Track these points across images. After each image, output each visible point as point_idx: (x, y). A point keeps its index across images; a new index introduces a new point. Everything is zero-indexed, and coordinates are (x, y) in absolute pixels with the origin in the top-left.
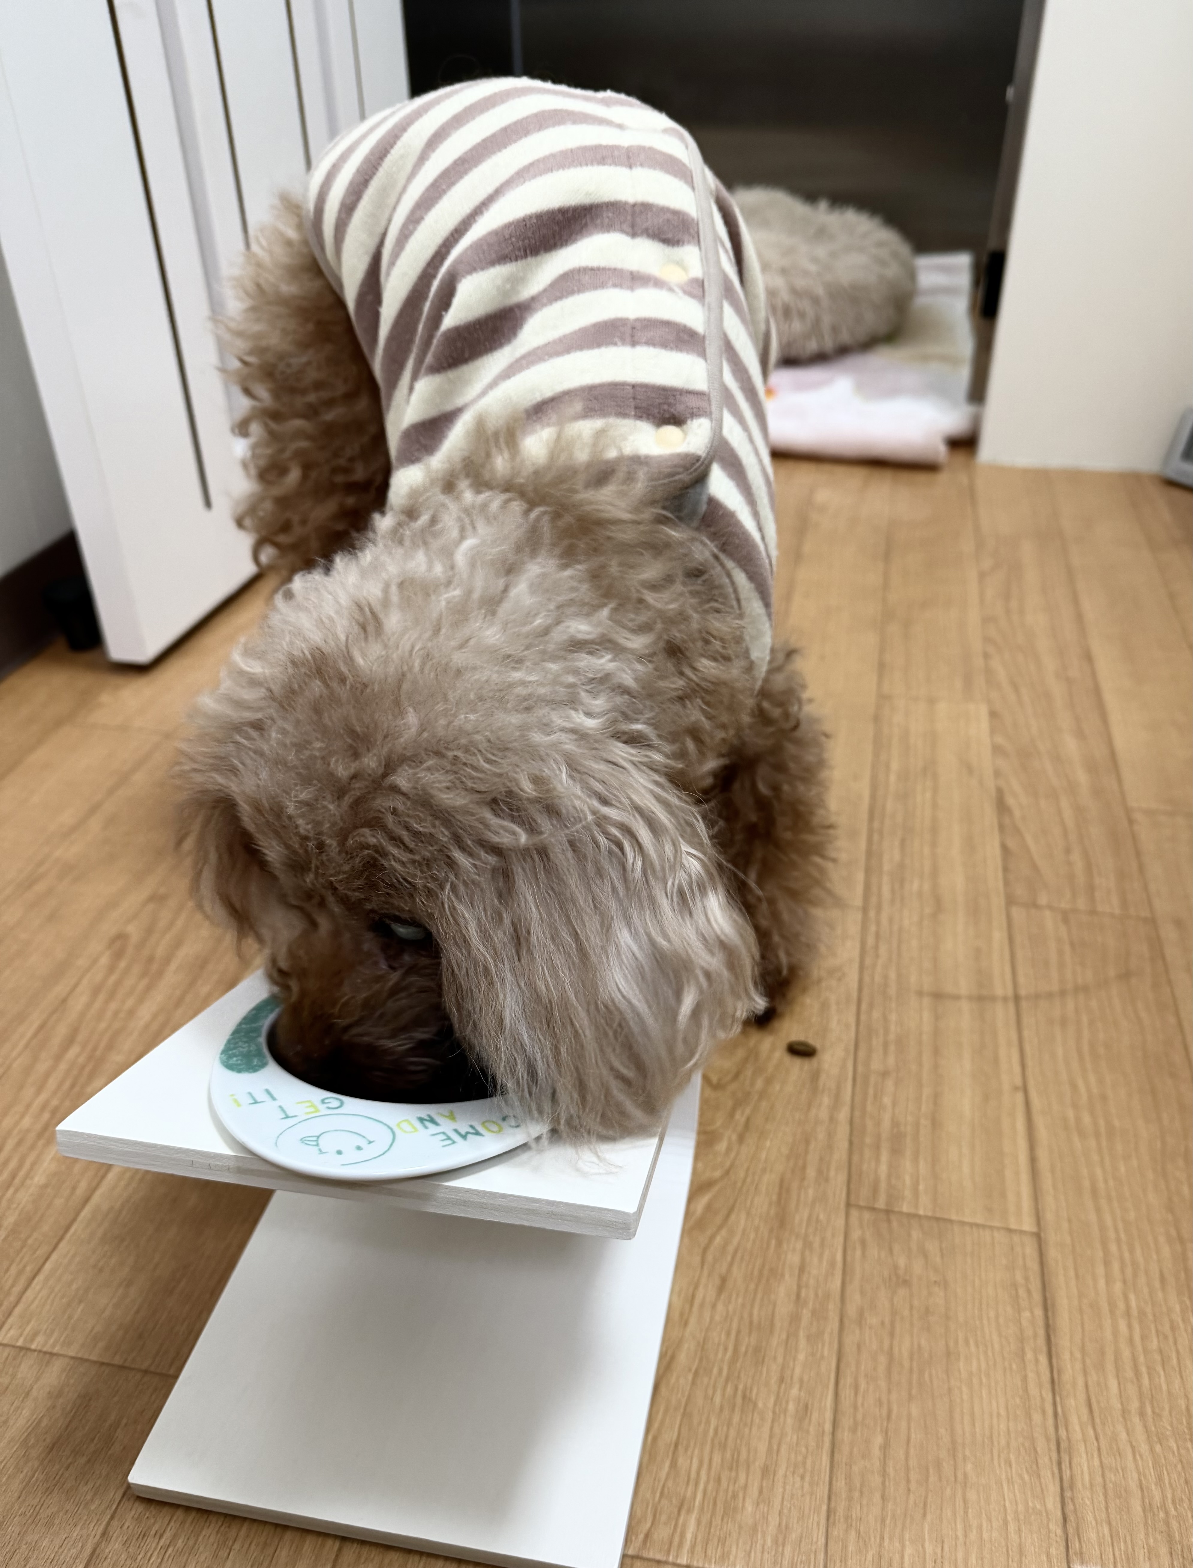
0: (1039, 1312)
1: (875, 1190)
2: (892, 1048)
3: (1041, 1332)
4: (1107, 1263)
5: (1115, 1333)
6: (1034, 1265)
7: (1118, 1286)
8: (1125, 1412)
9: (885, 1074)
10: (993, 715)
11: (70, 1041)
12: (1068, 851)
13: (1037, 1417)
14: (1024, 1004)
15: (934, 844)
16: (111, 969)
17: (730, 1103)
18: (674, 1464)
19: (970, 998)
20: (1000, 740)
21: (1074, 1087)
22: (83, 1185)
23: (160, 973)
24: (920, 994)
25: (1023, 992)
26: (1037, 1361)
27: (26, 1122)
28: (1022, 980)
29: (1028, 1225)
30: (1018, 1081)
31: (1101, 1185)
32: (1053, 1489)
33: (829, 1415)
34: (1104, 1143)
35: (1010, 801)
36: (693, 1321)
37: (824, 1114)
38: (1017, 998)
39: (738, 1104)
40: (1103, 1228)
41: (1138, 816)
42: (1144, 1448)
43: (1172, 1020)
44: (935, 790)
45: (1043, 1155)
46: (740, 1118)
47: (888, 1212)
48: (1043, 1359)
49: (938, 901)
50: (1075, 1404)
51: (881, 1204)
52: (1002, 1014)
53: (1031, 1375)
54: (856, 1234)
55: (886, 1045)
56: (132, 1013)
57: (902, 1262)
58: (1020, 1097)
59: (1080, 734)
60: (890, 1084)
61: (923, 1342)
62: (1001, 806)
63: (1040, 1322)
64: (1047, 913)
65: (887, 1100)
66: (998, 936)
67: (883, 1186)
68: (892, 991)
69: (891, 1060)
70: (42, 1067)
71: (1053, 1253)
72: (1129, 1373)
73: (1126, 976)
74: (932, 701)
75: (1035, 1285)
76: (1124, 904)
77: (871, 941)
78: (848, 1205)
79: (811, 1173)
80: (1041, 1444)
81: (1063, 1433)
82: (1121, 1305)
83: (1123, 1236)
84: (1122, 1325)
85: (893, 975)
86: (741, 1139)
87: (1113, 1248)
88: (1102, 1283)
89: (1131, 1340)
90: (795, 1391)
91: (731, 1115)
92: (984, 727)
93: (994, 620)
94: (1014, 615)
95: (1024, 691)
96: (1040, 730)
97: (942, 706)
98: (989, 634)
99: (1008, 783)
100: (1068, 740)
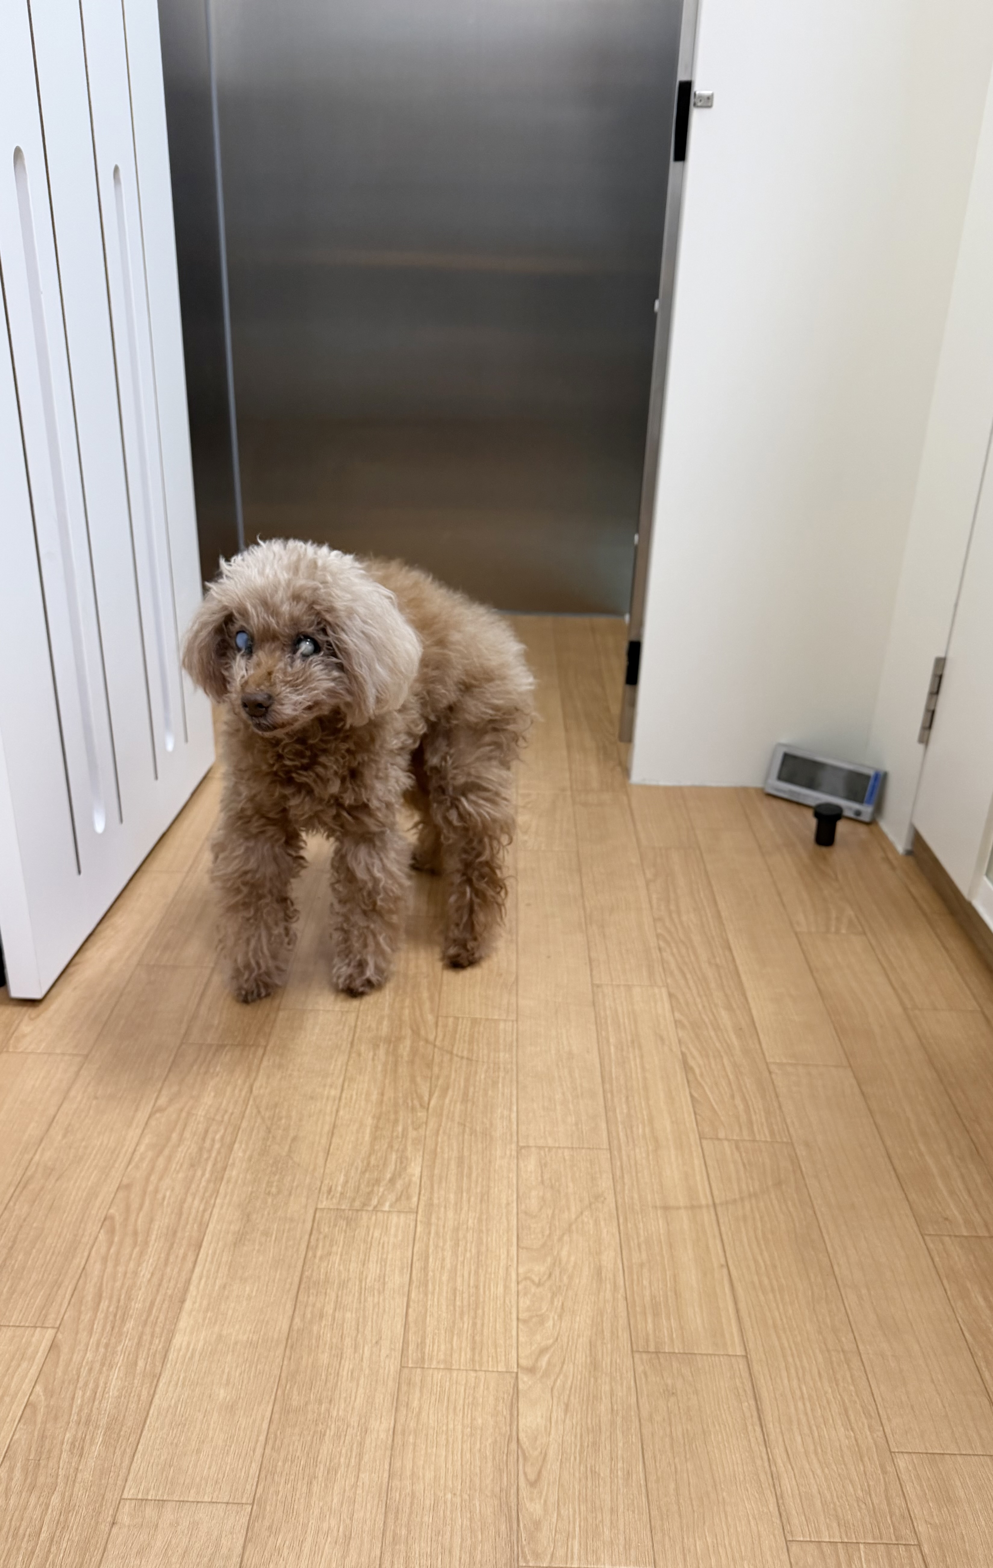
0: (752, 1402)
1: (647, 1341)
2: (643, 1247)
3: (755, 1414)
4: (787, 1369)
5: (796, 1409)
6: (746, 1375)
7: (795, 1383)
8: (806, 1453)
9: (642, 1265)
10: (670, 995)
11: (99, 1297)
12: (733, 1097)
13: (759, 1462)
14: (719, 1209)
15: (647, 1099)
16: (110, 1243)
17: (549, 1295)
18: (559, 1514)
19: (686, 1208)
20: (678, 1015)
21: (756, 1261)
22: (144, 1393)
23: (146, 1243)
24: (655, 1207)
25: (717, 1201)
26: (755, 1430)
27: (89, 1356)
28: (716, 1193)
29: (740, 1351)
30: (723, 1261)
31: (779, 1322)
32: (772, 1501)
33: (642, 1475)
34: (778, 1296)
35: (692, 1063)
36: (553, 1432)
37: (608, 1295)
38: (714, 1205)
39: (554, 1295)
40: (782, 1349)
41: (773, 1068)
42: (819, 1472)
43: (810, 1212)
44: (642, 1057)
45: (742, 1306)
46: (558, 1303)
47: (657, 1353)
48: (758, 1429)
49: (656, 1140)
50: (779, 1453)
51: (652, 1348)
52: (707, 1217)
53: (753, 1440)
54: (640, 1369)
55: (639, 1245)
56: (135, 1273)
57: (669, 1382)
58: (725, 1271)
59: (729, 1008)
60: (645, 1270)
61: (689, 1428)
62: (687, 1068)
63: (754, 1408)
64: (726, 1143)
65: (646, 1283)
66: (697, 1162)
67: (651, 1337)
68: (637, 1207)
69: (644, 1256)
70: (86, 1317)
71: (756, 1367)
72: (806, 1431)
73: (778, 1184)
74: (629, 988)
75: (748, 1387)
76: (772, 1133)
77: (618, 1173)
78: (632, 1351)
79: (607, 1334)
80: (762, 1477)
81: (774, 1468)
82: (798, 1393)
83: (795, 1352)
84: (800, 1404)
85: (636, 1196)
86: (560, 1317)
87: (790, 1360)
88: (786, 1381)
89: (806, 1414)
90: (620, 1465)
91: (552, 1302)
92: (667, 1006)
93: (660, 919)
94: (674, 916)
95: (689, 976)
96: (704, 1007)
97: (636, 991)
98: (659, 931)
99: (688, 1048)
100: (724, 1014)
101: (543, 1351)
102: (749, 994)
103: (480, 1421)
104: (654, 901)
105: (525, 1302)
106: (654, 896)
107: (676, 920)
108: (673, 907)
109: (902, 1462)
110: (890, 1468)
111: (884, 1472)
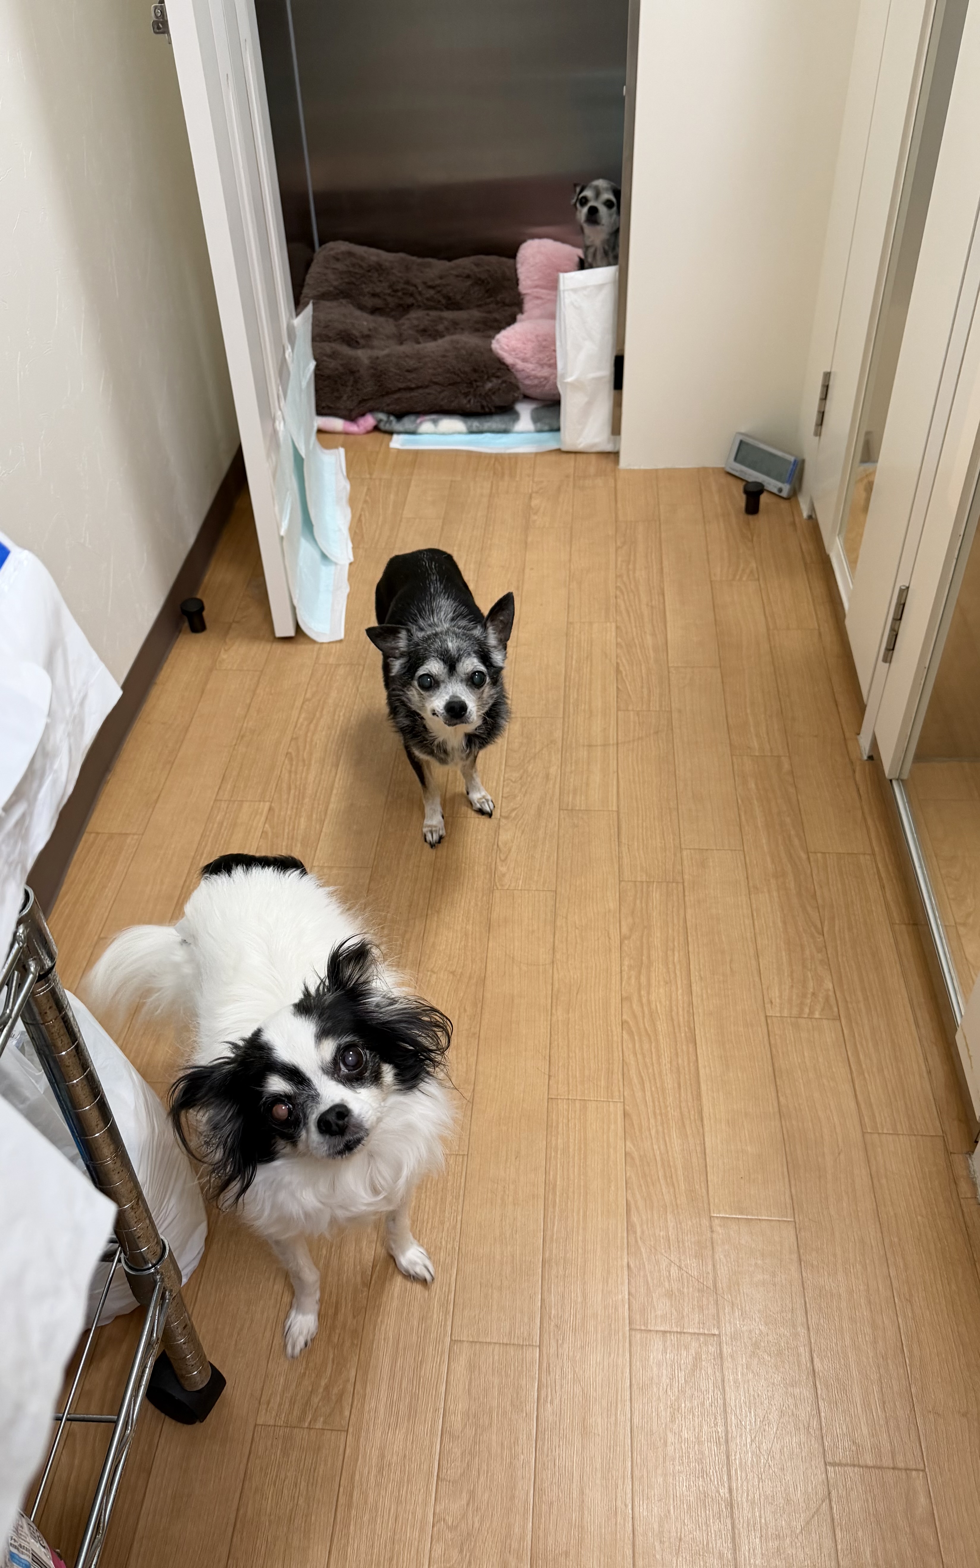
0: (616, 831)
1: (568, 805)
2: (573, 764)
3: (617, 835)
4: (638, 816)
5: (638, 832)
6: (616, 818)
7: (640, 822)
8: (638, 850)
9: (571, 772)
10: (617, 627)
12: (642, 687)
13: (614, 853)
14: (620, 745)
15: (590, 690)
17: (520, 786)
19: (601, 745)
20: (619, 640)
21: (634, 770)
24: (584, 746)
25: (620, 742)
26: (615, 841)
28: (620, 738)
29: (615, 808)
30: (615, 770)
31: (639, 797)
32: (616, 867)
33: (556, 857)
34: (642, 786)
35: (621, 668)
37: (551, 786)
38: (617, 744)
39: (522, 786)
40: (638, 807)
41: (672, 670)
42: (642, 856)
43: (671, 745)
44: (591, 666)
45: (621, 790)
46: (523, 790)
47: (572, 810)
48: (617, 841)
49: (591, 712)
50: (624, 849)
51: (570, 808)
52: (612, 750)
53: (613, 845)
54: (562, 816)
55: (571, 763)
57: (576, 822)
58: (616, 774)
59: (653, 635)
61: (582, 840)
62: (618, 671)
63: (616, 833)
64: (632, 713)
66: (613, 722)
67: (570, 804)
68: (574, 745)
69: (573, 768)
71: (621, 815)
72: (641, 841)
73: (657, 733)
74: (591, 624)
76: (661, 706)
77: (566, 729)
78: (560, 809)
79: (547, 802)
80: (614, 859)
81: (621, 855)
82: (641, 826)
83: (644, 809)
84: (640, 830)
85: (574, 741)
86: (524, 796)
87: (640, 812)
88: (636, 822)
89: (642, 834)
90: (546, 853)
91: (521, 789)
92: (614, 634)
93: (621, 576)
94: (631, 573)
95: (632, 614)
96: (637, 634)
97: (595, 626)
98: (618, 584)
99: (621, 660)
100: (649, 637)
101: (514, 810)
102: (668, 625)
103: (479, 837)
104: (619, 563)
105: (507, 790)
106: (620, 559)
107: (631, 576)
108: (631, 567)
109: (685, 853)
110: (678, 855)
111: (675, 855)
